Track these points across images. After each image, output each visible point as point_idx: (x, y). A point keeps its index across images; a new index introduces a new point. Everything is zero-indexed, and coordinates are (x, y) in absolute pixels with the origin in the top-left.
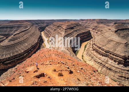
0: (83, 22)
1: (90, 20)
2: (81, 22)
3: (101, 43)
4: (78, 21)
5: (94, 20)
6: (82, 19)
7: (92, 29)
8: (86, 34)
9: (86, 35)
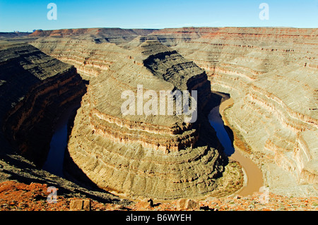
0: (46, 40)
1: (71, 31)
2: (40, 39)
3: (113, 104)
4: (26, 37)
5: (82, 31)
6: (41, 31)
7: (81, 61)
8: (64, 82)
9: (64, 86)
